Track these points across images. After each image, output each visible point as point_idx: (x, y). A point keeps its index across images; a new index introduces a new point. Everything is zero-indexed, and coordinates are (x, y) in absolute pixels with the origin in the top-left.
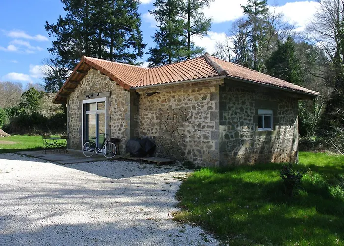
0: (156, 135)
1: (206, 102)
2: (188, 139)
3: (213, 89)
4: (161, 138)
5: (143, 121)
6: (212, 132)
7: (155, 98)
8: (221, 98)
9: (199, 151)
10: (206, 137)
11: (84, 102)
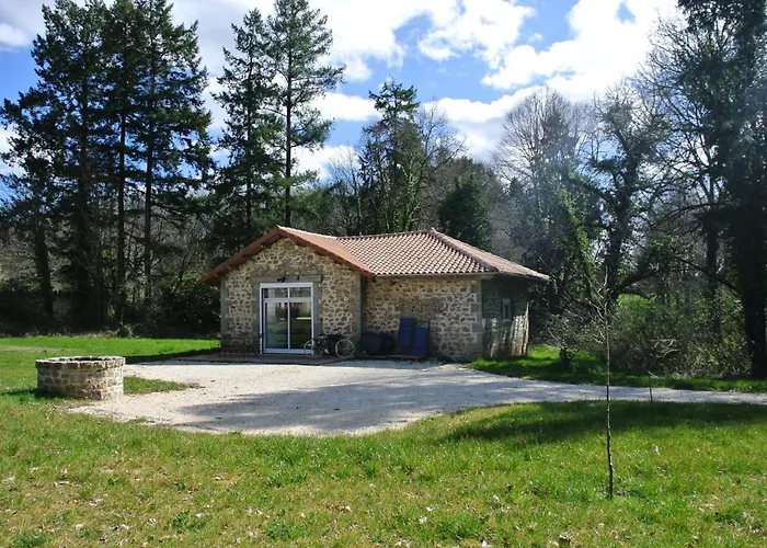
0: (395, 329)
1: (465, 294)
2: (442, 333)
3: (474, 282)
6: (473, 325)
7: (394, 287)
8: (483, 291)
11: (263, 286)
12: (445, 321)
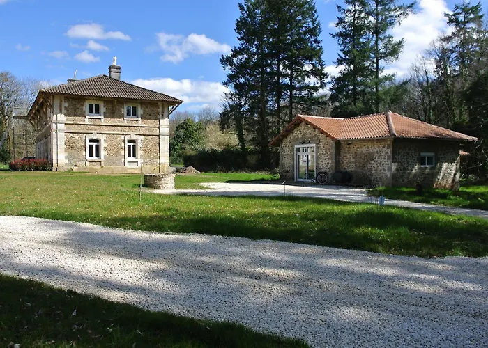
0: (353, 169)
1: (384, 149)
2: (373, 172)
3: (389, 142)
4: (355, 171)
5: (343, 161)
6: (388, 167)
7: (352, 146)
8: (393, 147)
9: (380, 178)
10: (384, 170)
11: (296, 146)
12: (375, 165)
